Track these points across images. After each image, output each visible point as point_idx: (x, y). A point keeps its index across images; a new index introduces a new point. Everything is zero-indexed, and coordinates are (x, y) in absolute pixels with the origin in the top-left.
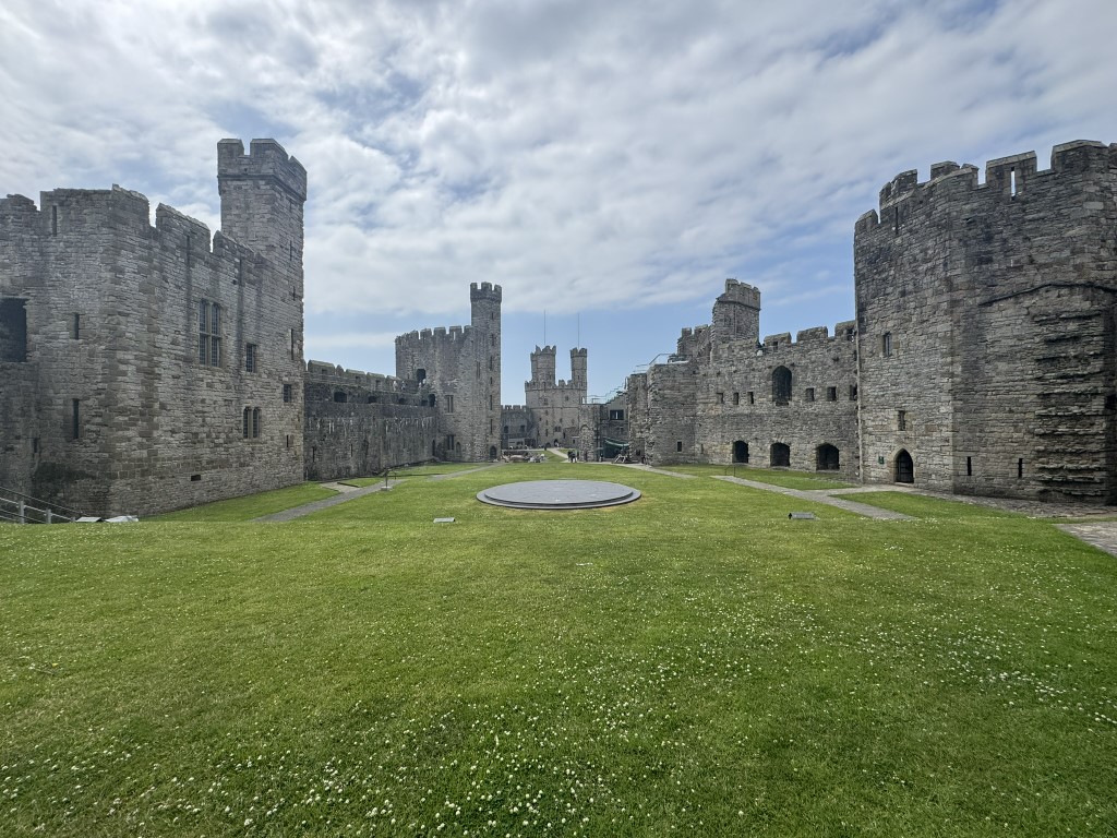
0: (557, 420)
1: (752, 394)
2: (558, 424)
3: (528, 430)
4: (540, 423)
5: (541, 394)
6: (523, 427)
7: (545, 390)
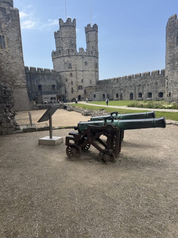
0: (80, 80)
2: (80, 84)
3: (58, 89)
4: (67, 84)
5: (66, 59)
6: (53, 86)
7: (69, 56)
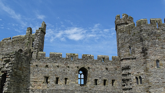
1: (66, 79)
